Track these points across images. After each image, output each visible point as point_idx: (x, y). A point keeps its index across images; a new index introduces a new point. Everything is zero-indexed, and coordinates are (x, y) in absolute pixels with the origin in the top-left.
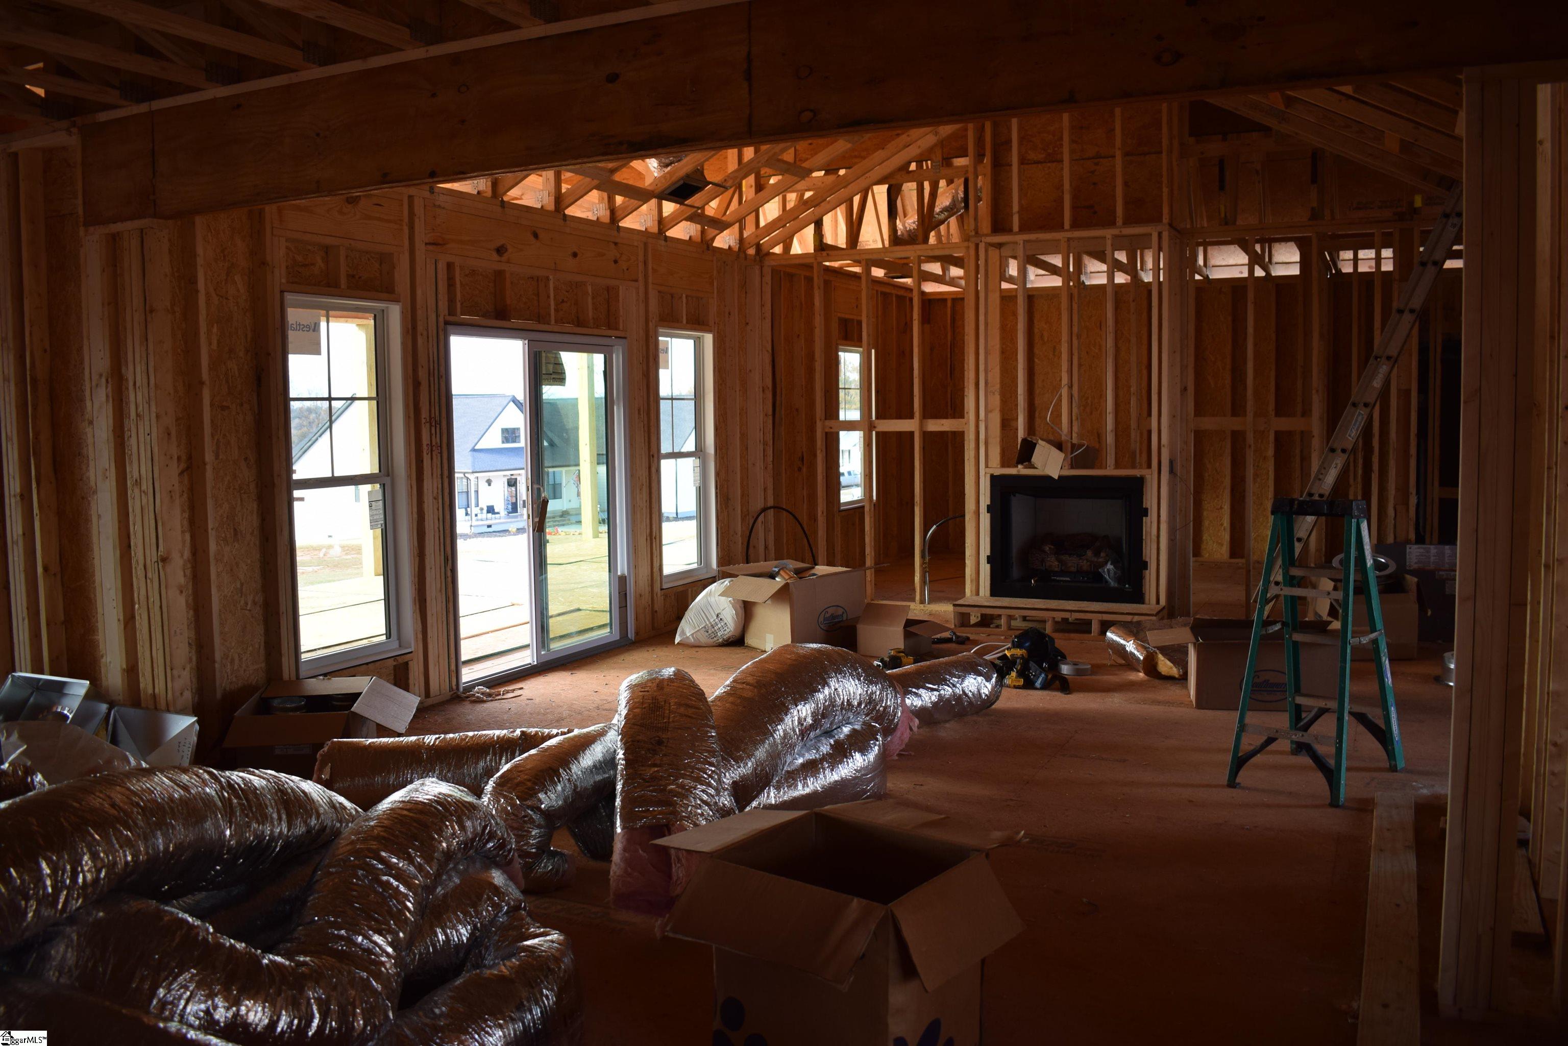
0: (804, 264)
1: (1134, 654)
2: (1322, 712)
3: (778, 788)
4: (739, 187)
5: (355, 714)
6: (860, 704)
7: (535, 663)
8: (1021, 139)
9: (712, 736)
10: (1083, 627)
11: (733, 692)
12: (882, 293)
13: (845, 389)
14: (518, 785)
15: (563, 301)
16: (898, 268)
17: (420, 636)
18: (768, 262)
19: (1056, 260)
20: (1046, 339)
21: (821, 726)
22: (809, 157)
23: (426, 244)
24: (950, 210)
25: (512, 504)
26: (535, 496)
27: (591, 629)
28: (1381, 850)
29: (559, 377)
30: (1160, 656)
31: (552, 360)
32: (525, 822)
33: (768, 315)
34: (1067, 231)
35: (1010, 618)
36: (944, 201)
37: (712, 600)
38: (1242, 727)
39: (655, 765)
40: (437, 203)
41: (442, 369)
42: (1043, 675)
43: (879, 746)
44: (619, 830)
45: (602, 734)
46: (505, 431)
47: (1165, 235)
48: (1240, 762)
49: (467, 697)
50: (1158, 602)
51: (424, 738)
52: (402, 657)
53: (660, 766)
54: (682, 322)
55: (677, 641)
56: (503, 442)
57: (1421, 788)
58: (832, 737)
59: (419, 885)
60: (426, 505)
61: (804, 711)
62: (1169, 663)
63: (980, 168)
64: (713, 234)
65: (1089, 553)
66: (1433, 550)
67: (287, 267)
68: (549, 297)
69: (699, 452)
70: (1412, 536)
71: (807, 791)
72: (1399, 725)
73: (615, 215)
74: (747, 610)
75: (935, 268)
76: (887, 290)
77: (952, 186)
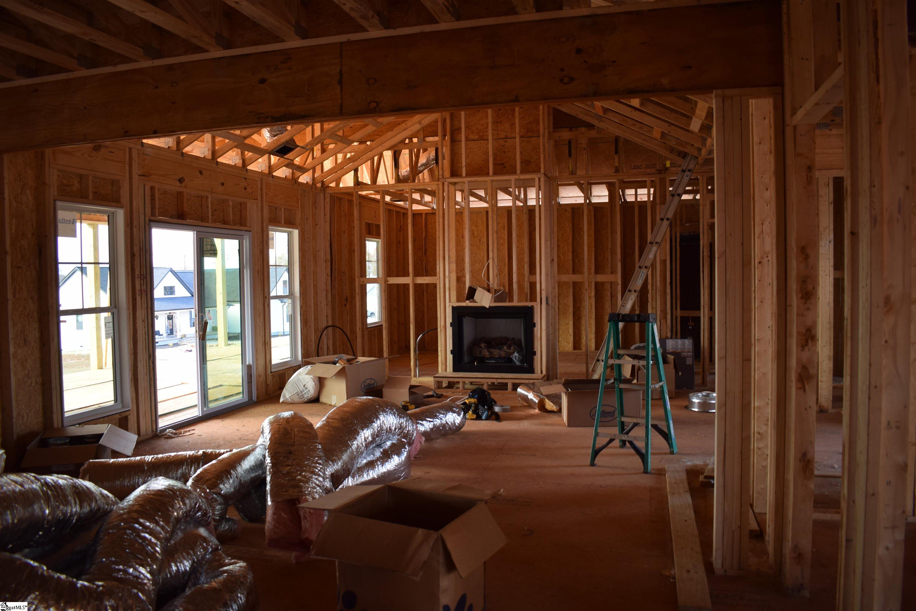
0: (348, 193)
1: (533, 400)
2: (636, 425)
3: (353, 477)
4: (313, 150)
5: (101, 446)
6: (395, 429)
7: (201, 415)
8: (466, 128)
9: (319, 448)
10: (503, 386)
11: (327, 424)
12: (388, 209)
13: (369, 261)
14: (207, 481)
15: (216, 210)
16: (398, 196)
17: (135, 401)
18: (329, 191)
19: (482, 193)
20: (475, 235)
21: (376, 442)
22: (350, 134)
23: (139, 175)
24: (426, 165)
25: (170, 329)
26: (200, 320)
27: (232, 395)
28: (673, 494)
29: (213, 253)
30: (547, 400)
31: (210, 243)
32: (212, 502)
33: (328, 220)
34: (491, 176)
35: (464, 383)
36: (423, 160)
37: (301, 377)
38: (597, 434)
39: (288, 466)
40: (146, 152)
41: (147, 247)
42: (486, 412)
43: (407, 451)
44: (269, 503)
45: (253, 450)
46: (165, 288)
47: (542, 179)
48: (596, 452)
49: (162, 435)
50: (542, 373)
51: (144, 458)
52: (124, 413)
53: (291, 466)
54: (281, 223)
55: (281, 401)
56: (165, 295)
57: (687, 462)
58: (382, 447)
59: (163, 538)
60: (138, 325)
61: (366, 434)
62: (551, 404)
63: (444, 142)
64: (299, 175)
65: (505, 347)
66: (680, 341)
67: (58, 187)
68: (208, 207)
69: (291, 295)
70: (669, 335)
71: (369, 478)
72: (674, 431)
73: (245, 163)
74: (321, 382)
75: (416, 196)
76: (391, 208)
77: (427, 152)
